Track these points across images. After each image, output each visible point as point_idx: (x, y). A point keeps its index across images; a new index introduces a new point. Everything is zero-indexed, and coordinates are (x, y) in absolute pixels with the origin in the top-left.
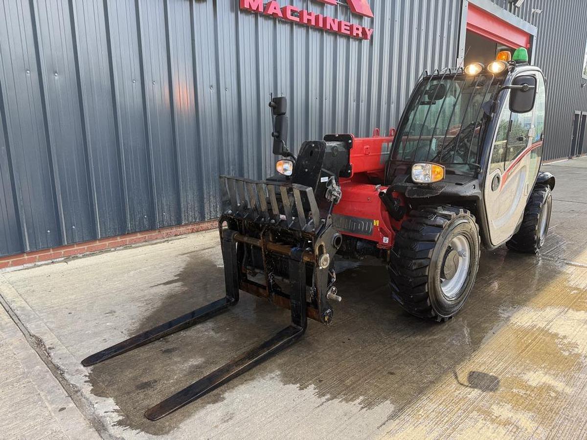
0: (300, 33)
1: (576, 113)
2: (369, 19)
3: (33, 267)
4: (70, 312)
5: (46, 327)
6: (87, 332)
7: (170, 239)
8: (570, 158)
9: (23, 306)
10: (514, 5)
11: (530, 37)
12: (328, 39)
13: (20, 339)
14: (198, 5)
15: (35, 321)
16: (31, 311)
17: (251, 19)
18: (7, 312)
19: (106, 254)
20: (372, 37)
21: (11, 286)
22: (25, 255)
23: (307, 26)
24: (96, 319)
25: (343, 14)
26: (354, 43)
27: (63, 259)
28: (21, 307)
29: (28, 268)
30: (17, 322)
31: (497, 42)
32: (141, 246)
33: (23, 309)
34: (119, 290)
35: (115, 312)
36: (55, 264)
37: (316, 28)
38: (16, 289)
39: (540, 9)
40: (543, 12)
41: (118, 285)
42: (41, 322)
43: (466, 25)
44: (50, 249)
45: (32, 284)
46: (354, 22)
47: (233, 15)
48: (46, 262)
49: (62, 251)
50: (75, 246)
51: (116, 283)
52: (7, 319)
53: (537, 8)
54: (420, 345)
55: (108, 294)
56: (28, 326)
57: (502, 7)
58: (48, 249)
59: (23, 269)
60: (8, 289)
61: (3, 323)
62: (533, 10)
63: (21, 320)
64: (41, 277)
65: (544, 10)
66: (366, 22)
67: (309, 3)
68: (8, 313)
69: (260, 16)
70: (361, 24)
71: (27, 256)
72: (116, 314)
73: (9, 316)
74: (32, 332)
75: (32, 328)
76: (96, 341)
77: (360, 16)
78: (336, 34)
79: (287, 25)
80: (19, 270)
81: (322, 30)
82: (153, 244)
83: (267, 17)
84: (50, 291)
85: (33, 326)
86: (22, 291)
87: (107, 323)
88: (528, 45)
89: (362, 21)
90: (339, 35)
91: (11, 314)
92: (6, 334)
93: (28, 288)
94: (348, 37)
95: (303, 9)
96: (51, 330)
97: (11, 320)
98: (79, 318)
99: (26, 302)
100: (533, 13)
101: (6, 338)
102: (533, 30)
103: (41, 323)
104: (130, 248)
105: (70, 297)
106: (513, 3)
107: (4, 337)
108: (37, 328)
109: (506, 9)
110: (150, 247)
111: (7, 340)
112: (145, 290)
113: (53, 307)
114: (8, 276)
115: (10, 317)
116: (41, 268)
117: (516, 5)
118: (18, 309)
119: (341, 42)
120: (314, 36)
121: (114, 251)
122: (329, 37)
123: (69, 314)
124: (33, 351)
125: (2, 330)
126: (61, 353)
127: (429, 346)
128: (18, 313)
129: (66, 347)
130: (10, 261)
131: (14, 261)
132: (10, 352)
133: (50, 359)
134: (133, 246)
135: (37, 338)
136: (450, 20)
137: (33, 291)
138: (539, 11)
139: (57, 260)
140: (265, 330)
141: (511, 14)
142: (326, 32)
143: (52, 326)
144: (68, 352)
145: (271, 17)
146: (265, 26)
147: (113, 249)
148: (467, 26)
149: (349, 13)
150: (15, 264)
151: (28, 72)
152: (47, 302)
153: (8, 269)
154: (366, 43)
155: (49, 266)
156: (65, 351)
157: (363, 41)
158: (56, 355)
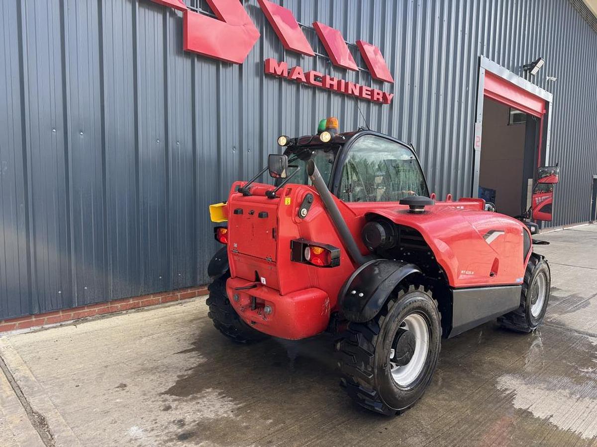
0: (321, 97)
1: (594, 177)
2: (389, 84)
3: (40, 330)
4: (77, 384)
5: (51, 402)
6: (95, 410)
7: (183, 301)
8: (590, 223)
9: (27, 376)
10: (529, 72)
11: (546, 104)
12: (349, 104)
13: (21, 417)
14: (224, 69)
15: (39, 394)
16: (35, 382)
17: (276, 84)
18: (10, 382)
19: (117, 317)
20: (392, 101)
21: (15, 352)
22: (33, 316)
23: (329, 91)
24: (104, 395)
25: (364, 79)
26: (374, 108)
27: (72, 321)
28: (25, 377)
29: (35, 331)
30: (19, 395)
31: (511, 106)
32: (154, 309)
33: (27, 379)
34: (131, 359)
35: (125, 386)
36: (63, 328)
37: (338, 93)
38: (21, 356)
39: (555, 77)
40: (557, 80)
41: (129, 354)
42: (45, 395)
43: (483, 91)
44: (59, 311)
45: (38, 350)
46: (375, 87)
47: (257, 80)
48: (54, 325)
49: (72, 314)
50: (86, 308)
51: (127, 351)
52: (8, 391)
53: (552, 76)
54: (467, 438)
55: (118, 364)
56: (31, 400)
57: (518, 75)
58: (57, 312)
59: (29, 332)
60: (12, 355)
61: (4, 396)
62: (548, 78)
63: (23, 392)
64: (48, 342)
65: (558, 78)
66: (386, 87)
67: (332, 70)
68: (11, 384)
69: (284, 81)
70: (381, 89)
71: (35, 318)
72: (127, 389)
73: (11, 387)
74: (35, 409)
75: (35, 403)
76: (105, 421)
77: (380, 82)
78: (358, 99)
79: (309, 90)
80: (25, 333)
81: (345, 95)
82: (166, 307)
83: (291, 81)
84: (56, 359)
85: (37, 401)
86: (27, 358)
87: (117, 399)
88: (544, 111)
89: (382, 87)
90: (360, 100)
91: (14, 385)
92: (6, 409)
93: (34, 355)
94: (368, 102)
95: (325, 73)
96: (56, 406)
97: (13, 392)
98: (87, 393)
99: (31, 371)
100: (548, 81)
101: (6, 415)
102: (549, 97)
103: (45, 397)
104: (142, 311)
105: (77, 366)
106: (528, 71)
107: (4, 414)
108: (40, 403)
109: (521, 76)
110: (163, 310)
111: (7, 417)
112: (158, 360)
113: (59, 378)
114: (13, 340)
115: (12, 389)
116: (48, 331)
117: (532, 72)
118: (22, 379)
119: (362, 106)
120: (336, 101)
121: (126, 314)
122: (350, 101)
123: (76, 387)
124: (35, 432)
125: (3, 404)
126: (65, 435)
127: (478, 440)
128: (21, 384)
129: (71, 428)
130: (17, 323)
131: (20, 323)
132: (9, 432)
133: (53, 443)
134: (145, 308)
135: (39, 415)
136: (467, 85)
137: (39, 358)
138: (554, 79)
139: (66, 323)
140: (291, 414)
141: (527, 81)
142: (347, 96)
143: (58, 401)
144: (73, 434)
145: (294, 81)
146: (289, 90)
147: (125, 312)
148: (485, 92)
149: (369, 79)
150: (22, 327)
151: (54, 130)
152: (53, 372)
153: (14, 332)
154: (386, 107)
155: (57, 329)
156: (71, 433)
157: (383, 106)
158: (59, 438)
